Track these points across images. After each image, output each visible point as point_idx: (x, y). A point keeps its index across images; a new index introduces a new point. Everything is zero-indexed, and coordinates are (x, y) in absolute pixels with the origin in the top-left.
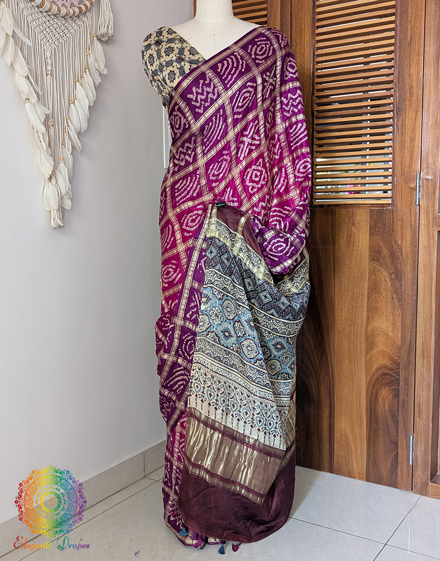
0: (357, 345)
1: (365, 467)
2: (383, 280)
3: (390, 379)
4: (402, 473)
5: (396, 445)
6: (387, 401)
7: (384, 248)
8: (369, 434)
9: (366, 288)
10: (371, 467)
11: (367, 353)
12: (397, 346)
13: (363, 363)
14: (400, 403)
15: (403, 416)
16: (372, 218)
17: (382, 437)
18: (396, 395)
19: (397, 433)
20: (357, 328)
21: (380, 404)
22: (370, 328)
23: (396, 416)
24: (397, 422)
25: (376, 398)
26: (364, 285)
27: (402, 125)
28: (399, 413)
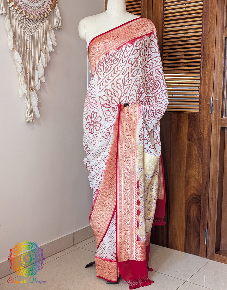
0: (181, 183)
1: (184, 245)
2: (194, 150)
3: (197, 201)
4: (202, 248)
5: (199, 234)
6: (195, 211)
7: (195, 135)
8: (186, 228)
9: (186, 154)
10: (187, 245)
11: (186, 187)
12: (201, 184)
13: (184, 192)
14: (201, 213)
15: (203, 220)
16: (189, 119)
17: (192, 230)
18: (200, 209)
19: (200, 228)
20: (181, 174)
21: (192, 213)
22: (187, 174)
23: (199, 219)
24: (199, 223)
25: (190, 210)
26: (185, 152)
27: (205, 73)
28: (200, 218)
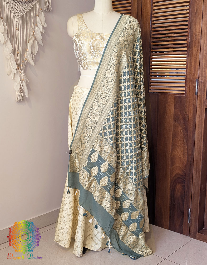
0: (167, 163)
1: (168, 223)
3: (181, 180)
4: (185, 227)
5: (183, 213)
6: (179, 191)
7: (180, 116)
8: (171, 207)
10: (171, 223)
12: (185, 164)
13: (169, 172)
14: (185, 192)
15: (186, 199)
16: (176, 100)
17: (176, 208)
18: (184, 189)
19: (184, 207)
20: (167, 154)
21: (176, 192)
22: (173, 155)
23: (183, 199)
24: (183, 202)
25: (175, 189)
26: (171, 133)
27: (191, 54)
28: (184, 197)
